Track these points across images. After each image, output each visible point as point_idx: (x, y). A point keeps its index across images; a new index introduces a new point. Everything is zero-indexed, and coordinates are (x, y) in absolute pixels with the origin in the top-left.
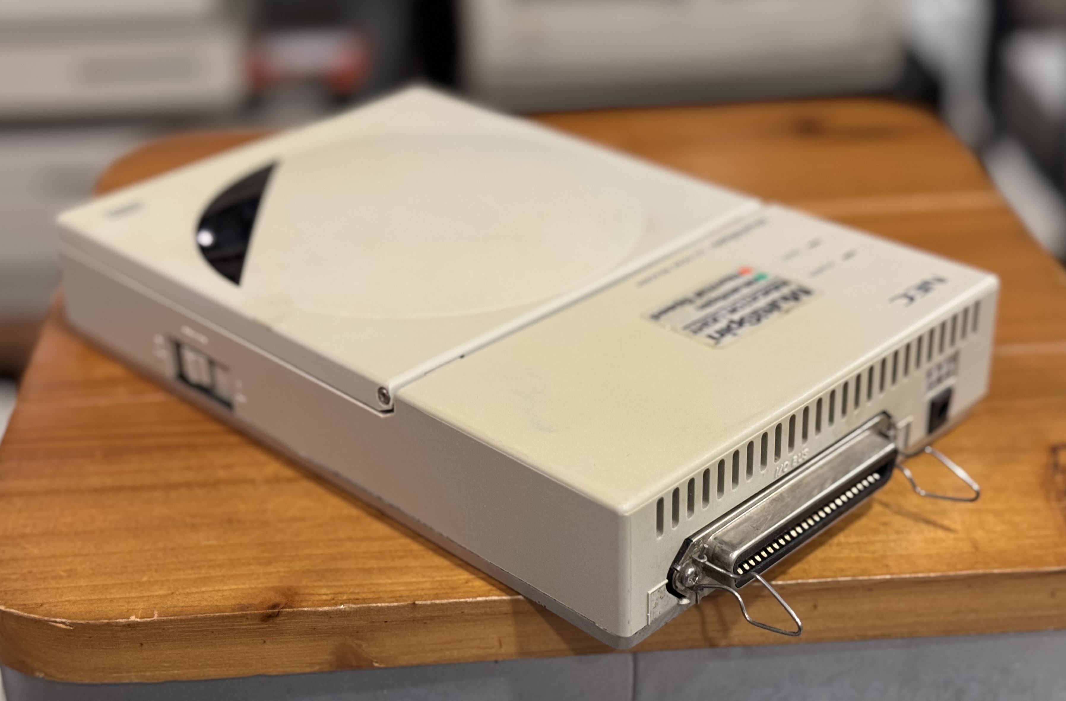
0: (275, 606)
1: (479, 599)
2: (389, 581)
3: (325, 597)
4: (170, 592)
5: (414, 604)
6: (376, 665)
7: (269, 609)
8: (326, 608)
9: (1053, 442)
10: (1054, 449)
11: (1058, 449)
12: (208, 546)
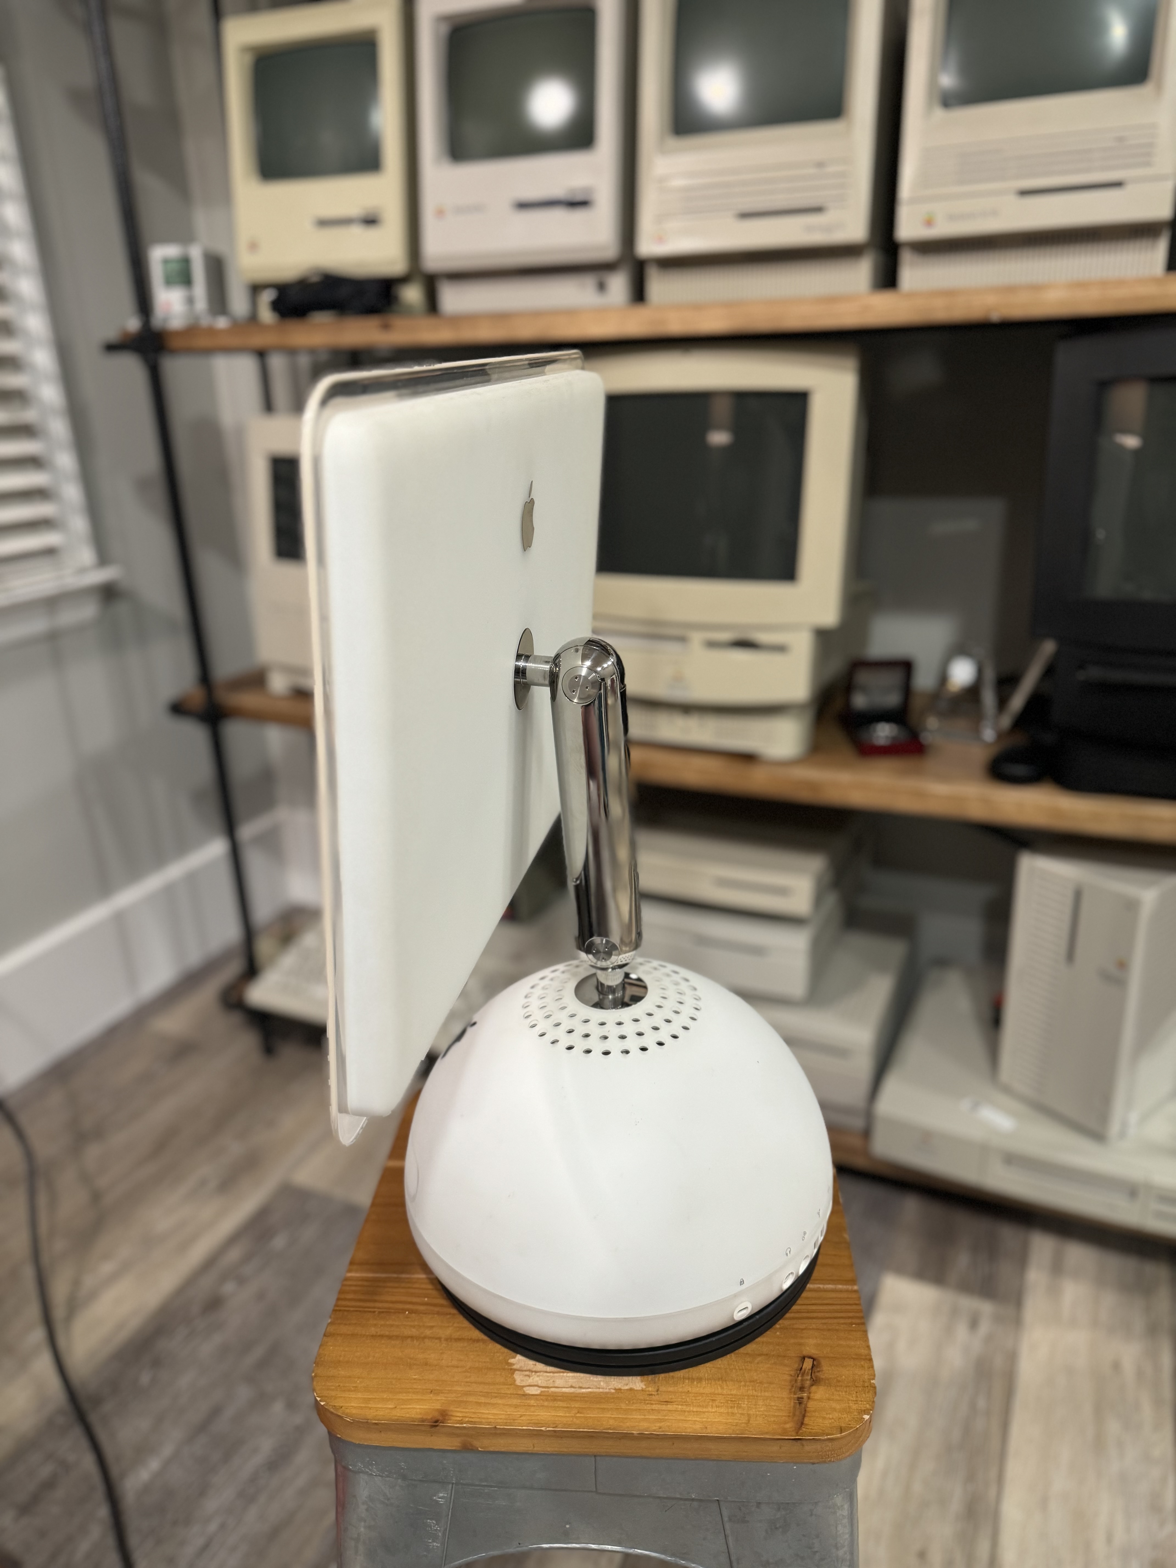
0: (437, 1421)
1: (524, 1428)
2: (488, 1412)
3: (458, 1419)
4: (394, 1406)
5: (495, 1427)
6: (480, 1449)
7: (434, 1423)
8: (458, 1425)
9: (805, 1353)
10: (804, 1358)
11: (806, 1358)
12: (415, 1379)
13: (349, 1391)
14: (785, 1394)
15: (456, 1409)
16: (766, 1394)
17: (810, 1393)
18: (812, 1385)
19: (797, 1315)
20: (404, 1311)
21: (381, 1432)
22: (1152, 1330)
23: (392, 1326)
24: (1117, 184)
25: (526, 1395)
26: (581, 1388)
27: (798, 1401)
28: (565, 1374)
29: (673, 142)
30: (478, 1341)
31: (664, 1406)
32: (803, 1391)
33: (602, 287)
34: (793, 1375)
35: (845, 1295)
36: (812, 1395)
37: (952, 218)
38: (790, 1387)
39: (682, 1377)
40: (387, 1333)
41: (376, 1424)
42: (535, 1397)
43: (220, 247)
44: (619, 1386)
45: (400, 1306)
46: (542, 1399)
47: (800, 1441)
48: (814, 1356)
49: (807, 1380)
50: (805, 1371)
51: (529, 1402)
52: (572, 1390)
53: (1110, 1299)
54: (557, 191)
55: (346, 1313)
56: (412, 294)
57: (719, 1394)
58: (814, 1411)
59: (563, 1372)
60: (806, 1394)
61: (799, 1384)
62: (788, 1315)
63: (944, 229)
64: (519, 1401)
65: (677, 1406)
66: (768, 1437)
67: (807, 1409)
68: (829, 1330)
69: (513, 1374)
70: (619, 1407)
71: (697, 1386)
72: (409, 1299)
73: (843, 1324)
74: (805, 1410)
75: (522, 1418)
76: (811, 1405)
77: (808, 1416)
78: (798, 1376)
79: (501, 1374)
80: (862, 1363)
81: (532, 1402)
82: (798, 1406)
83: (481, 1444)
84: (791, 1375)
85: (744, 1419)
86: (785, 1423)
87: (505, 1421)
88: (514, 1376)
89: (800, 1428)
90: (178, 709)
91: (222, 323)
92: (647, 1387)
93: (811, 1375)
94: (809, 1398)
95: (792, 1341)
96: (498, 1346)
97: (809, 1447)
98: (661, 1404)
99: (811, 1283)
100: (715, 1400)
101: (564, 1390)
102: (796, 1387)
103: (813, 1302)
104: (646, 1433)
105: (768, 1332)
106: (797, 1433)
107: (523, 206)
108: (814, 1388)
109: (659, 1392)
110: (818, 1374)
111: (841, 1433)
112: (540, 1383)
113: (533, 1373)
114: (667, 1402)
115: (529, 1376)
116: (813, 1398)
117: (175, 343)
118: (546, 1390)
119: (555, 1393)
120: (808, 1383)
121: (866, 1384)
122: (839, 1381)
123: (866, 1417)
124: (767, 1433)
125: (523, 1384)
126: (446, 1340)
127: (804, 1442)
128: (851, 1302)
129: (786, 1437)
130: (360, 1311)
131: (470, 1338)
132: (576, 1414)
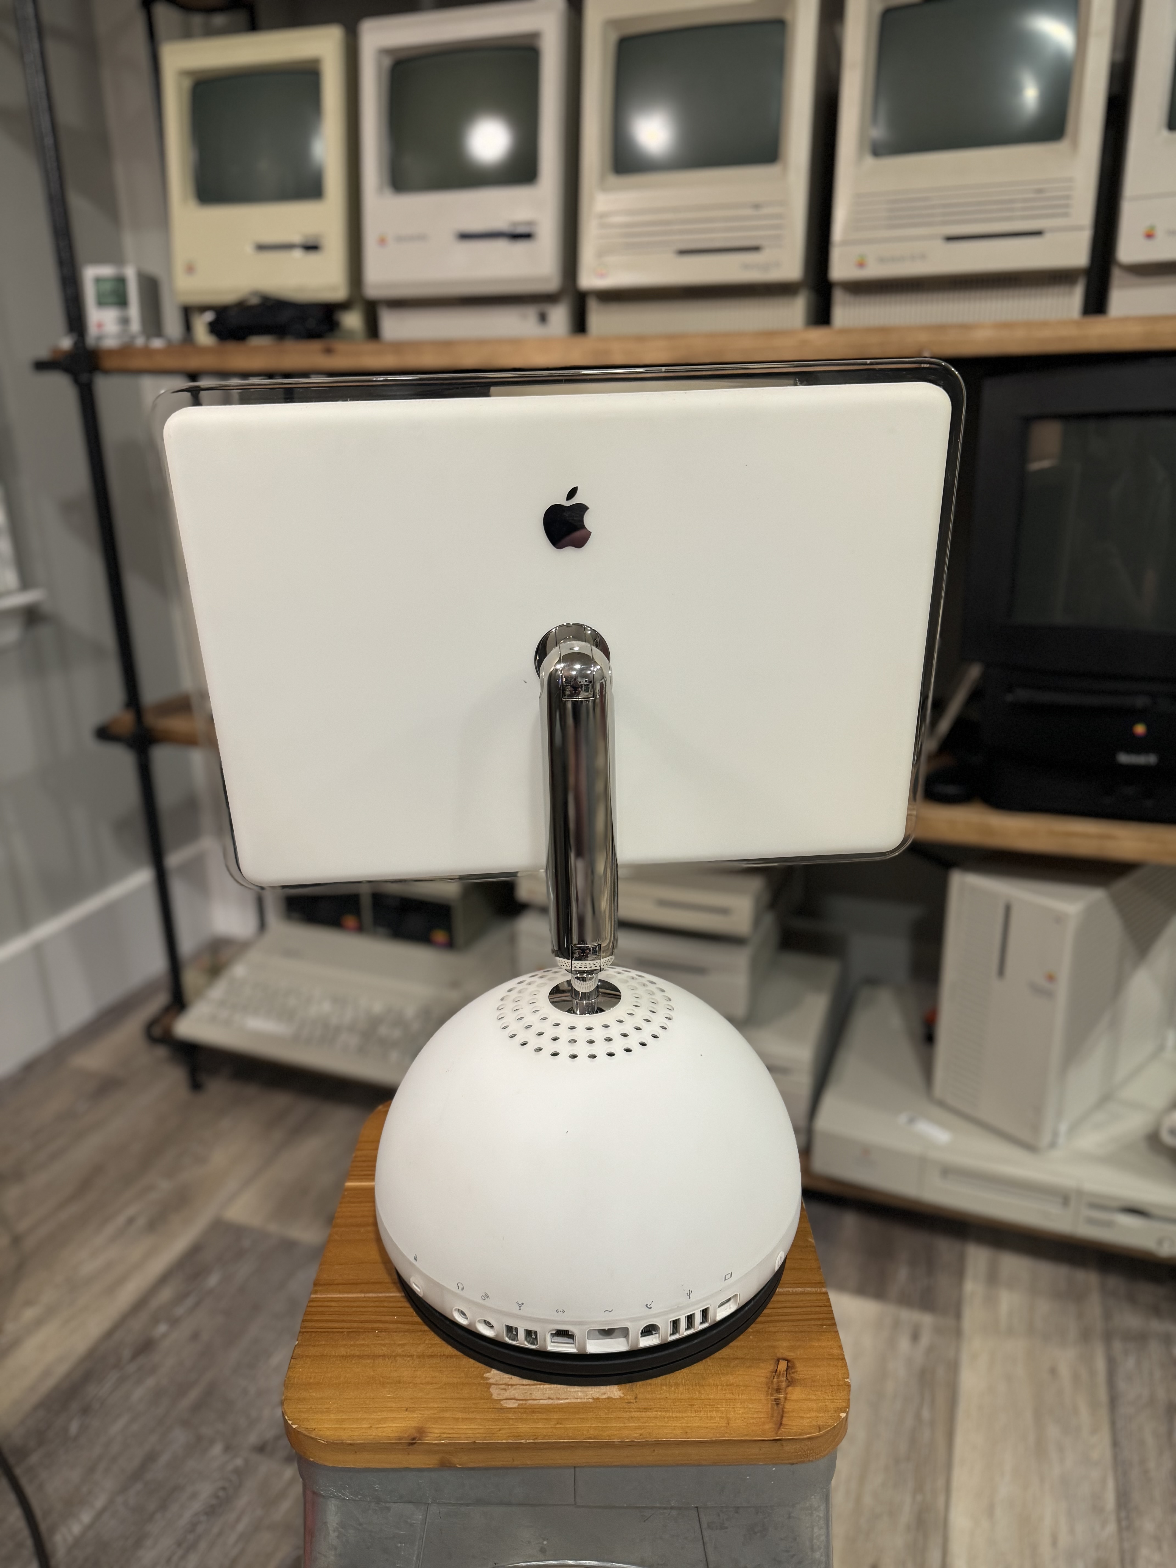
0: (414, 1439)
1: (504, 1441)
2: (465, 1427)
3: (436, 1435)
4: (369, 1426)
5: (475, 1442)
6: (458, 1466)
7: (411, 1441)
8: (436, 1442)
9: (779, 1355)
10: (778, 1360)
11: (780, 1360)
12: (389, 1397)
13: (322, 1412)
14: (762, 1397)
15: (433, 1426)
16: (744, 1397)
17: (787, 1394)
18: (788, 1386)
19: (769, 1319)
20: (373, 1329)
21: (356, 1452)
22: (1085, 1336)
23: (363, 1345)
24: (1038, 233)
25: (504, 1408)
26: (559, 1399)
27: (775, 1402)
28: (542, 1386)
29: (614, 180)
30: (451, 1356)
31: (643, 1413)
32: (780, 1392)
33: (543, 318)
34: (769, 1377)
35: (814, 1298)
36: (789, 1395)
37: (882, 260)
38: (766, 1389)
39: (659, 1384)
40: (358, 1353)
41: (351, 1444)
42: (513, 1410)
43: (154, 268)
44: (596, 1396)
45: (370, 1325)
46: (520, 1412)
47: (780, 1441)
48: (789, 1358)
49: (782, 1381)
50: (780, 1372)
51: (507, 1415)
52: (550, 1402)
53: (1044, 1306)
54: (500, 223)
55: (314, 1335)
56: (352, 320)
57: (697, 1399)
58: (792, 1411)
59: (540, 1385)
60: (782, 1395)
61: (775, 1386)
62: (760, 1319)
63: (875, 271)
64: (498, 1415)
65: (656, 1413)
66: (748, 1438)
67: (785, 1410)
68: (801, 1332)
69: (489, 1388)
70: (598, 1416)
71: (675, 1392)
72: (379, 1318)
73: (814, 1325)
74: (783, 1411)
75: (501, 1432)
76: (789, 1406)
77: (786, 1417)
78: (774, 1378)
79: (477, 1389)
80: (836, 1363)
81: (511, 1416)
82: (775, 1407)
83: (460, 1460)
84: (767, 1378)
85: (723, 1423)
86: (764, 1424)
87: (484, 1435)
88: (491, 1390)
89: (779, 1428)
90: (104, 734)
91: (157, 343)
92: (625, 1396)
93: (787, 1376)
94: (786, 1399)
95: (766, 1344)
96: (472, 1361)
97: (788, 1447)
98: (640, 1412)
99: (780, 1288)
100: (693, 1405)
101: (542, 1402)
102: (772, 1388)
103: (783, 1305)
104: (627, 1440)
105: (741, 1337)
106: (776, 1433)
107: (465, 236)
108: (790, 1388)
109: (637, 1400)
110: (793, 1375)
111: (820, 1432)
112: (517, 1396)
113: (510, 1387)
114: (646, 1409)
115: (505, 1389)
116: (790, 1398)
117: (108, 363)
118: (524, 1402)
119: (533, 1405)
120: (784, 1385)
121: (841, 1383)
122: (813, 1381)
123: (843, 1415)
124: (747, 1435)
125: (500, 1398)
126: (419, 1357)
127: (784, 1443)
128: (820, 1304)
129: (766, 1438)
130: (327, 1332)
131: (442, 1354)
132: (556, 1425)
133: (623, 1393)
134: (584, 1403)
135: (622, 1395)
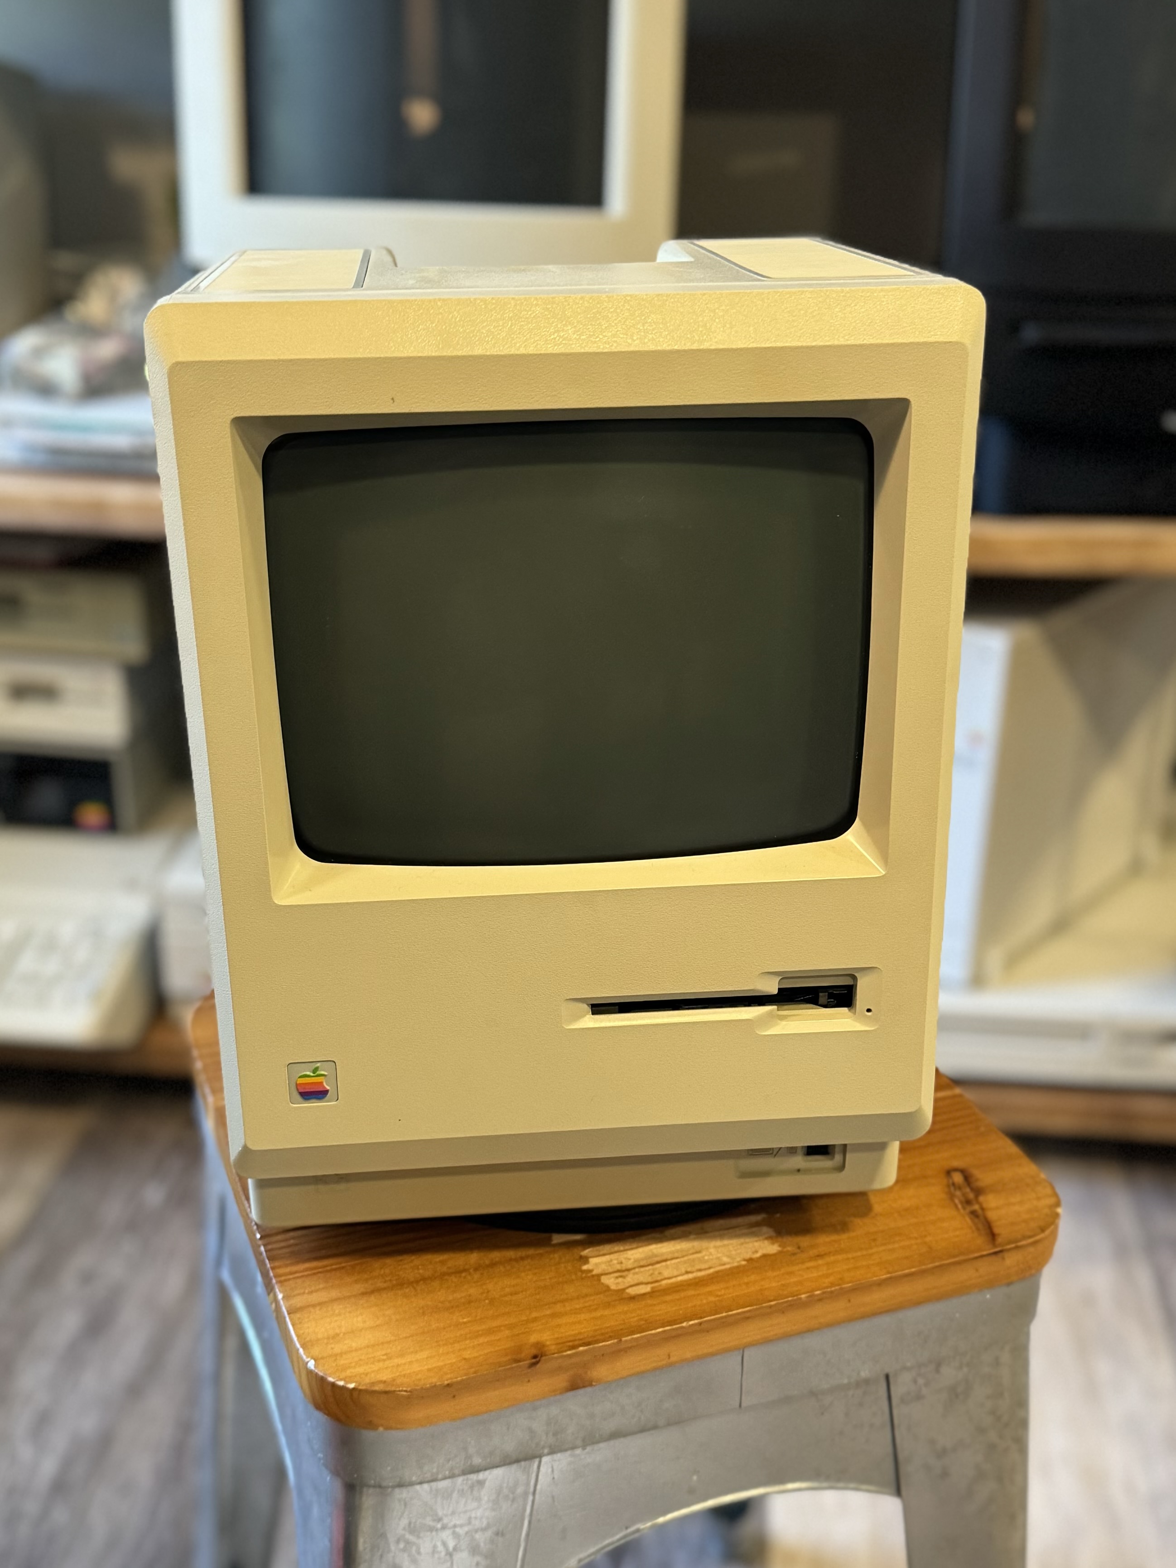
0: (535, 1357)
1: (659, 1330)
5: (620, 1340)
6: (594, 1383)
7: (533, 1359)
8: (569, 1353)
9: (948, 1166)
10: (948, 1173)
11: (953, 1172)
14: (953, 1213)
16: (932, 1218)
17: (980, 1204)
18: (978, 1196)
25: (635, 1296)
27: (972, 1214)
30: (522, 1259)
31: (820, 1260)
32: (971, 1204)
36: (984, 1206)
38: (954, 1204)
40: (384, 1285)
41: (448, 1385)
42: (648, 1295)
44: (748, 1255)
46: (659, 1295)
47: (1001, 1253)
48: (959, 1168)
49: (967, 1193)
50: (958, 1184)
51: (643, 1302)
55: (299, 1281)
57: (876, 1232)
58: (999, 1221)
60: (977, 1207)
61: (962, 1199)
64: (631, 1305)
65: (835, 1257)
66: (962, 1258)
67: (989, 1220)
68: (957, 1139)
69: (599, 1280)
70: (764, 1276)
73: (968, 1130)
76: (991, 1215)
77: (995, 1226)
78: (955, 1192)
79: (583, 1284)
81: (649, 1302)
82: (976, 1220)
83: (598, 1373)
84: (946, 1193)
85: (924, 1248)
86: (973, 1240)
88: (603, 1281)
89: (994, 1240)
92: (783, 1248)
93: (969, 1186)
94: (982, 1209)
95: (923, 1159)
97: (1010, 1260)
98: (815, 1260)
100: (876, 1239)
101: (680, 1278)
102: (960, 1202)
106: (992, 1245)
108: (981, 1199)
109: (802, 1249)
110: (976, 1184)
111: (1043, 1233)
112: (643, 1280)
113: (626, 1272)
114: (820, 1256)
115: (622, 1276)
116: (988, 1207)
118: (658, 1283)
119: (670, 1284)
120: (971, 1196)
121: (1037, 1180)
122: (1003, 1185)
125: (622, 1286)
126: (476, 1269)
127: (1006, 1255)
129: (984, 1253)
133: (780, 1246)
134: (738, 1267)
135: (779, 1249)
